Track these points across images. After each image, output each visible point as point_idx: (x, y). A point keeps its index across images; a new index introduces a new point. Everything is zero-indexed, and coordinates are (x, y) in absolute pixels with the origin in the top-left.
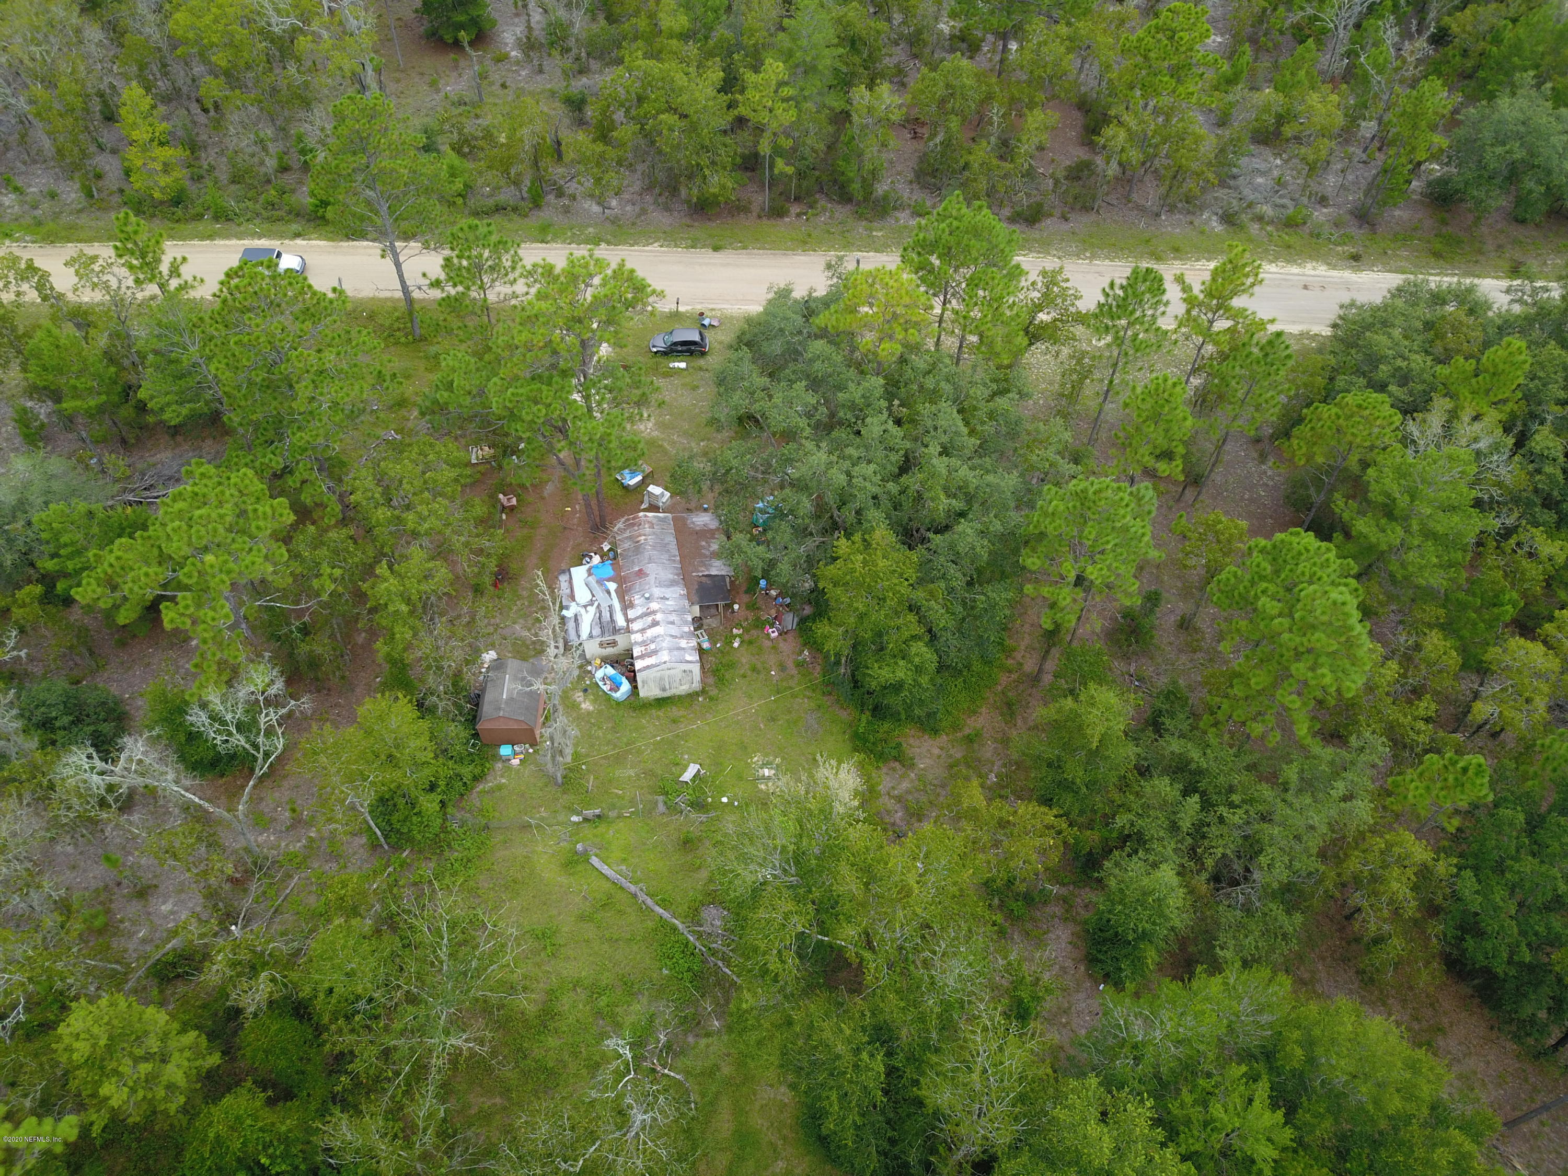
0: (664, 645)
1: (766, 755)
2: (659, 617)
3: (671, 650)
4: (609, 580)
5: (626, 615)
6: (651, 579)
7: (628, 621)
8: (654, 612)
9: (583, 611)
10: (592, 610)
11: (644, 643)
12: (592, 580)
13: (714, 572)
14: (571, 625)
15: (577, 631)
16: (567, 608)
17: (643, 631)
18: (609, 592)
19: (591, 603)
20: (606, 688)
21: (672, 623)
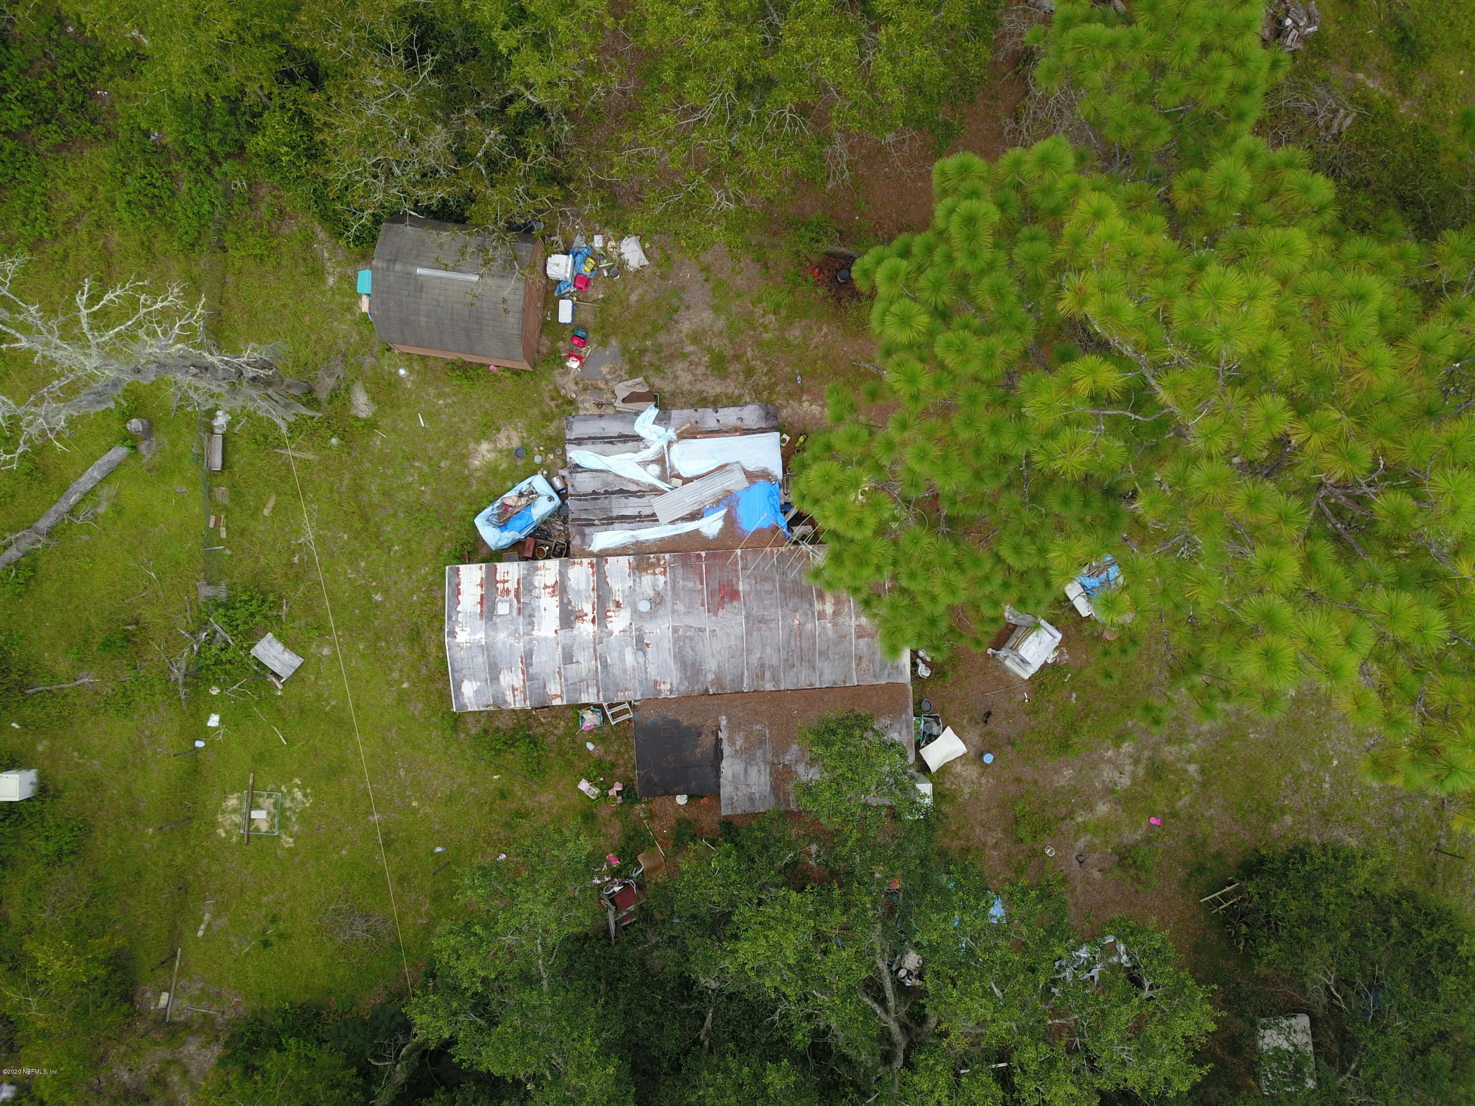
0: (502, 636)
1: (304, 819)
2: (586, 629)
3: (487, 649)
4: (730, 520)
5: (619, 551)
6: (702, 619)
7: (603, 555)
8: (601, 618)
9: (648, 454)
10: (650, 476)
11: (525, 587)
12: (735, 481)
13: (729, 768)
14: (614, 428)
15: (593, 439)
16: (662, 419)
17: (561, 588)
18: (694, 516)
19: (668, 474)
20: (510, 497)
21: (568, 658)
